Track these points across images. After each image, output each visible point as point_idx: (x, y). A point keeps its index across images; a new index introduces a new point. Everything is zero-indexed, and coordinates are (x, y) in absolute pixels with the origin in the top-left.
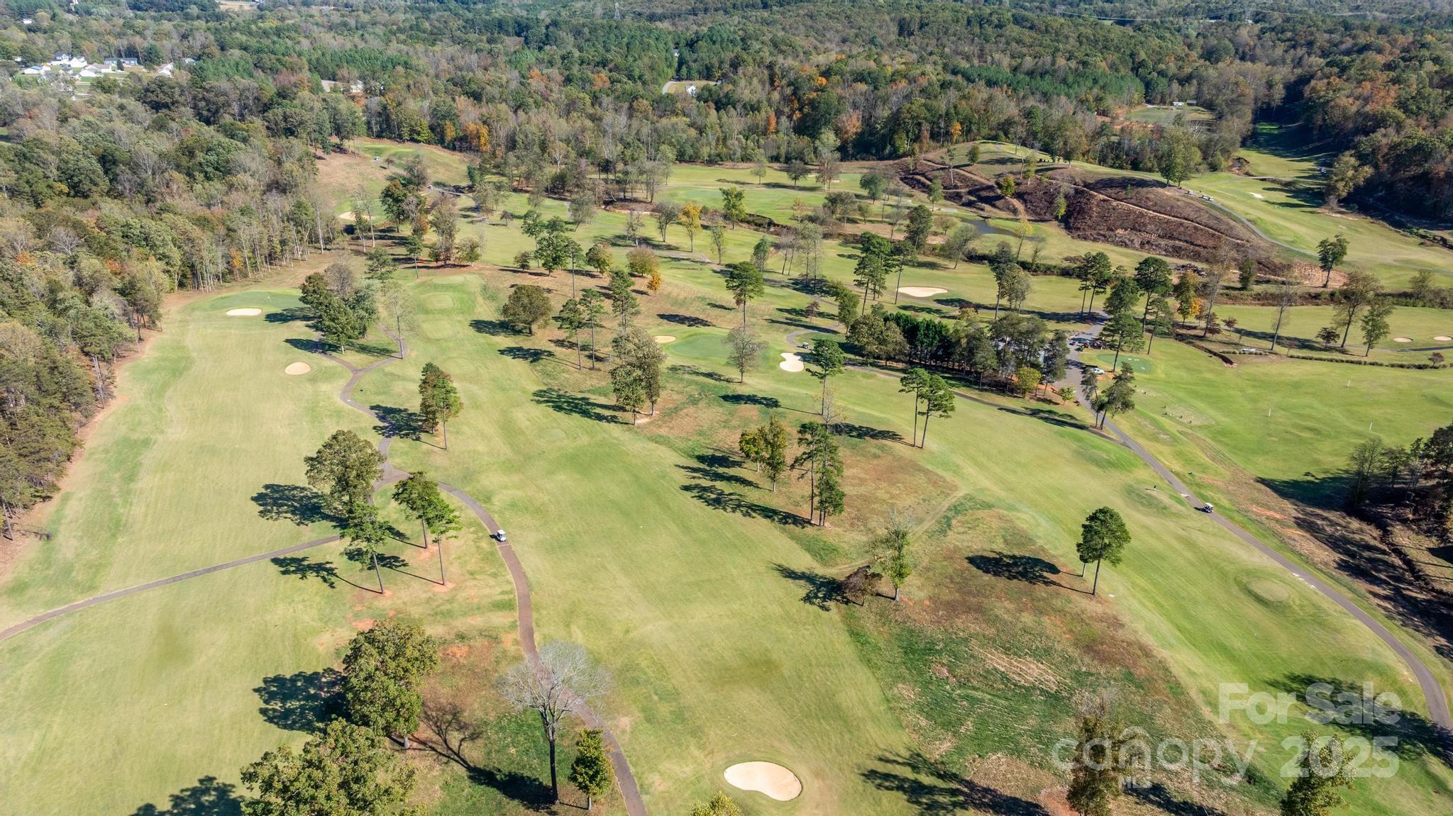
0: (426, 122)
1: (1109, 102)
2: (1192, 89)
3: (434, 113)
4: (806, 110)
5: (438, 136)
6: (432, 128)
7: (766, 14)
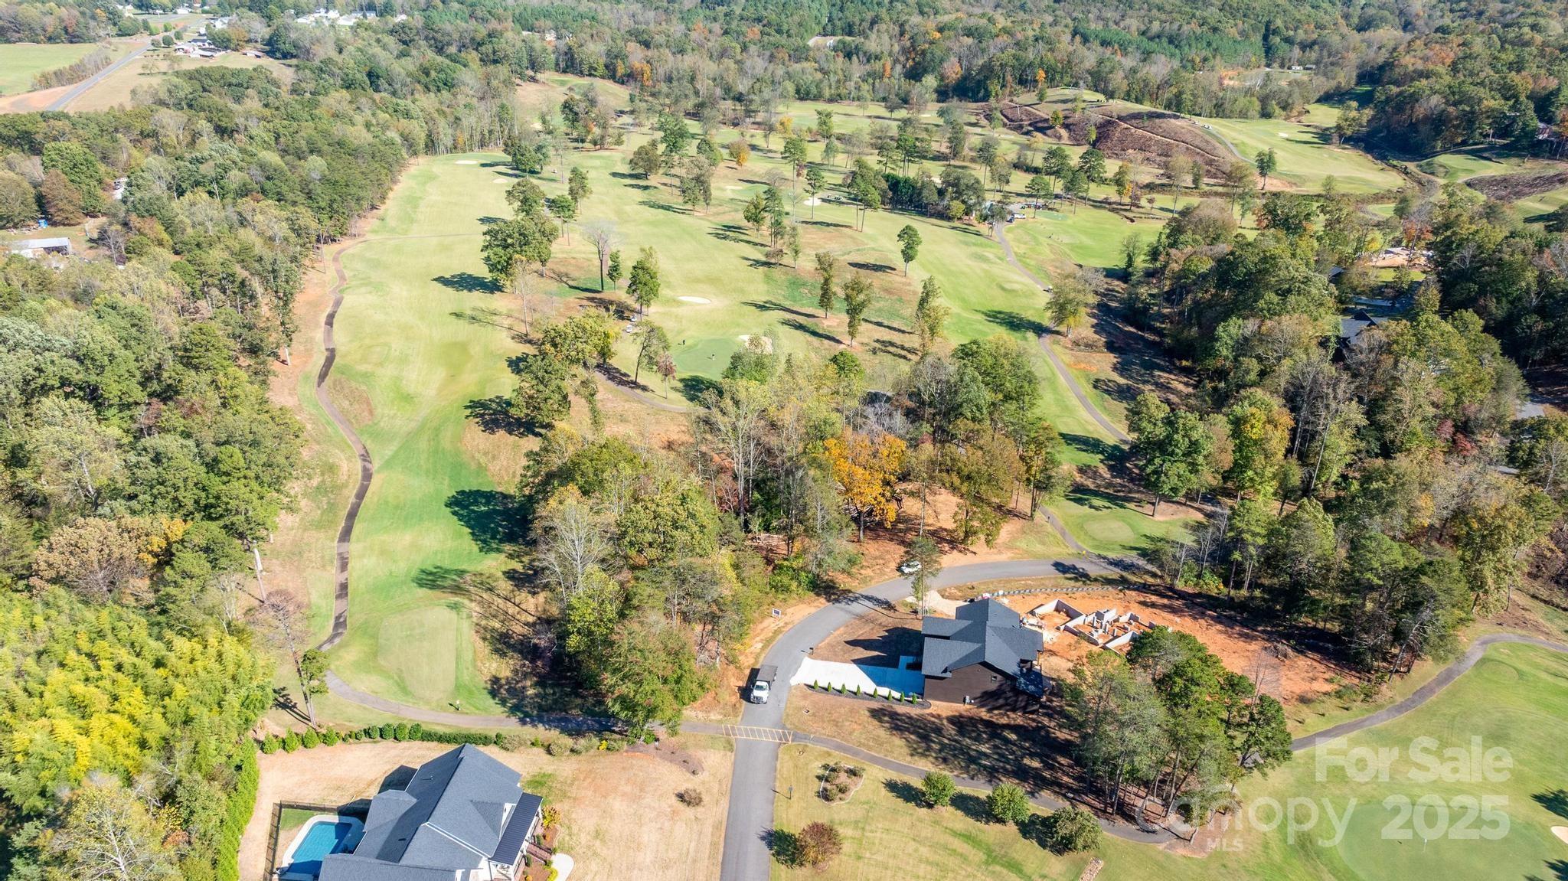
0: (602, 61)
1: (1215, 62)
2: (1313, 54)
3: (608, 53)
4: (917, 59)
5: (611, 73)
6: (606, 66)
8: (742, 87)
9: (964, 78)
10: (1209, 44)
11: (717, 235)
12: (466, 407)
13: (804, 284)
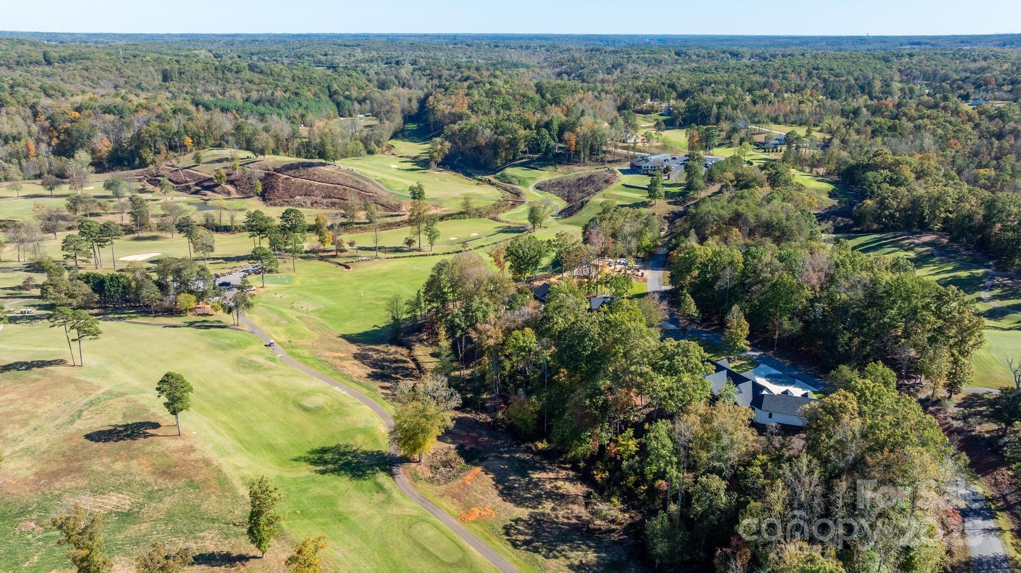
1: (310, 117)
2: (367, 106)
4: (62, 137)
7: (47, 69)
9: (115, 151)
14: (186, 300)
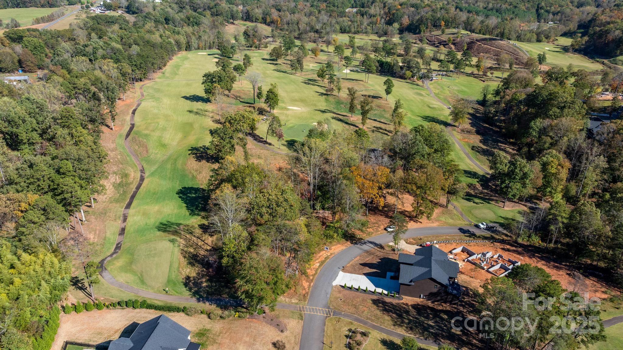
0: (261, 16)
2: (558, 17)
3: (264, 13)
4: (391, 17)
5: (264, 21)
6: (263, 18)
8: (318, 27)
9: (410, 25)
10: (513, 12)
11: (305, 83)
12: (189, 150)
13: (342, 103)
14: (409, 74)
